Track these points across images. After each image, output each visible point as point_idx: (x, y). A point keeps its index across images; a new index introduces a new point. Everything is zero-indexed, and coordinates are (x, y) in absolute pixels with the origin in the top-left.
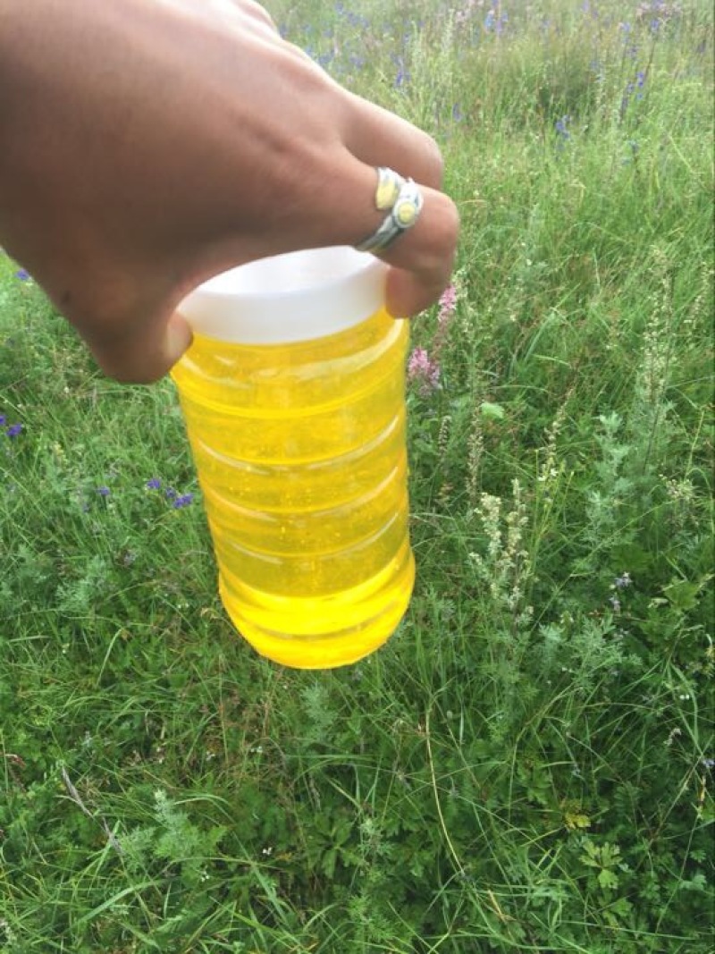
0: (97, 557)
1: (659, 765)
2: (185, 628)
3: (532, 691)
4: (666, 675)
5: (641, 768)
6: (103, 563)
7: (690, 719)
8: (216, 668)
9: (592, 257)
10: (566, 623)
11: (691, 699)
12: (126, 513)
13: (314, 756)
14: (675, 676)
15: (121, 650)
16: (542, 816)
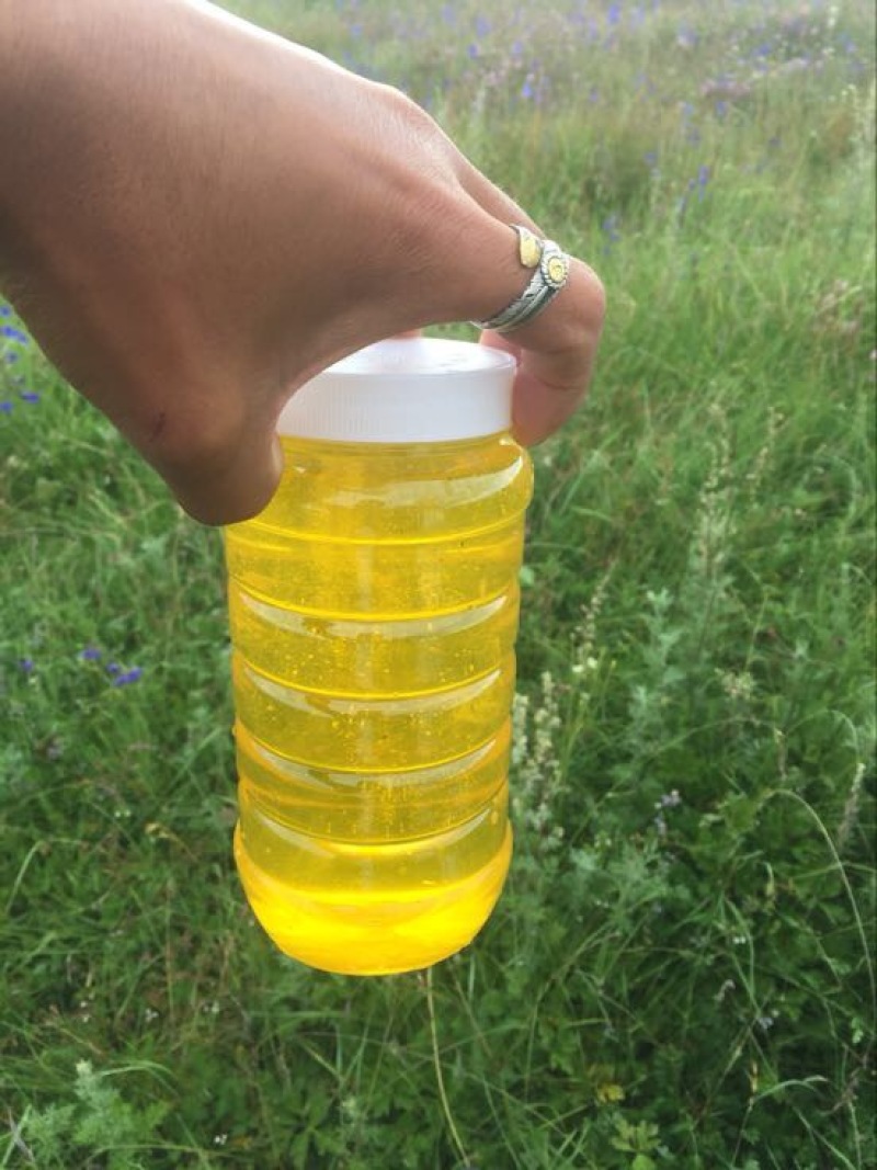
0: (11, 746)
1: (708, 1023)
2: (124, 843)
3: (559, 931)
4: (719, 912)
5: (687, 1026)
6: (19, 755)
7: (746, 968)
8: (163, 894)
9: (641, 390)
10: (603, 845)
11: (747, 942)
12: (53, 689)
13: (285, 1013)
14: (730, 915)
15: (37, 869)
16: (567, 1087)
